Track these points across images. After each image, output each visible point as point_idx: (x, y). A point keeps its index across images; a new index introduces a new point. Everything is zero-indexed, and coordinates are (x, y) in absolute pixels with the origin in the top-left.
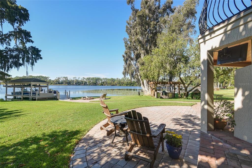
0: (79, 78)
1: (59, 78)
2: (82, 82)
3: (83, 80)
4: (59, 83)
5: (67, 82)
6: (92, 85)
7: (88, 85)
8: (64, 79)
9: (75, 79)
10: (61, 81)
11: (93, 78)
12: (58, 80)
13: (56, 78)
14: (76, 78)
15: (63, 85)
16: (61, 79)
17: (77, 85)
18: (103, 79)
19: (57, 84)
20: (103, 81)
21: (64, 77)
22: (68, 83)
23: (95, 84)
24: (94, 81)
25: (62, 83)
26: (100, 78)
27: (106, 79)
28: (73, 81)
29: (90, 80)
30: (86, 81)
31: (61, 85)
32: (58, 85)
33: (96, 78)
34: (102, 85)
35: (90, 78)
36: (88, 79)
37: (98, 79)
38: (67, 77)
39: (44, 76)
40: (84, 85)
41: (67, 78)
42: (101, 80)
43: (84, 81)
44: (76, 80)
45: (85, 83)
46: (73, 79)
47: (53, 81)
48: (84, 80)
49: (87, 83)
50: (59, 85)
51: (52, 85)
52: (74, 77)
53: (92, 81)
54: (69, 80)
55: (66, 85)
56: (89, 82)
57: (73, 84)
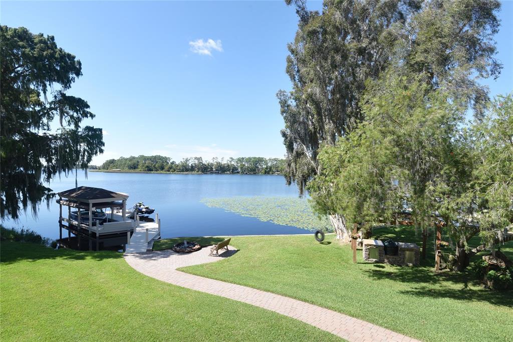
0: (223, 158)
1: (187, 160)
2: (228, 166)
3: (231, 162)
4: (187, 170)
5: (202, 168)
6: (247, 173)
7: (238, 173)
8: (196, 162)
9: (215, 161)
10: (190, 165)
11: (250, 159)
12: (185, 164)
13: (182, 161)
14: (217, 158)
15: (193, 172)
16: (190, 161)
17: (219, 173)
18: (270, 160)
19: (183, 171)
20: (269, 164)
21: (196, 158)
22: (202, 170)
23: (254, 171)
24: (252, 166)
25: (192, 169)
26: (262, 158)
27: (275, 160)
28: (212, 165)
29: (244, 163)
30: (235, 164)
31: (191, 173)
32: (185, 173)
33: (255, 158)
34: (269, 174)
35: (243, 158)
36: (240, 160)
37: (260, 160)
38: (201, 157)
39: (163, 155)
40: (233, 173)
41: (202, 160)
42: (266, 162)
44: (217, 163)
45: (233, 170)
46: (211, 162)
47: (178, 166)
48: (233, 163)
49: (237, 169)
50: (187, 173)
51: (175, 173)
52: (214, 158)
53: (246, 165)
54: (204, 162)
55: (200, 172)
56: (241, 168)
57: (212, 171)
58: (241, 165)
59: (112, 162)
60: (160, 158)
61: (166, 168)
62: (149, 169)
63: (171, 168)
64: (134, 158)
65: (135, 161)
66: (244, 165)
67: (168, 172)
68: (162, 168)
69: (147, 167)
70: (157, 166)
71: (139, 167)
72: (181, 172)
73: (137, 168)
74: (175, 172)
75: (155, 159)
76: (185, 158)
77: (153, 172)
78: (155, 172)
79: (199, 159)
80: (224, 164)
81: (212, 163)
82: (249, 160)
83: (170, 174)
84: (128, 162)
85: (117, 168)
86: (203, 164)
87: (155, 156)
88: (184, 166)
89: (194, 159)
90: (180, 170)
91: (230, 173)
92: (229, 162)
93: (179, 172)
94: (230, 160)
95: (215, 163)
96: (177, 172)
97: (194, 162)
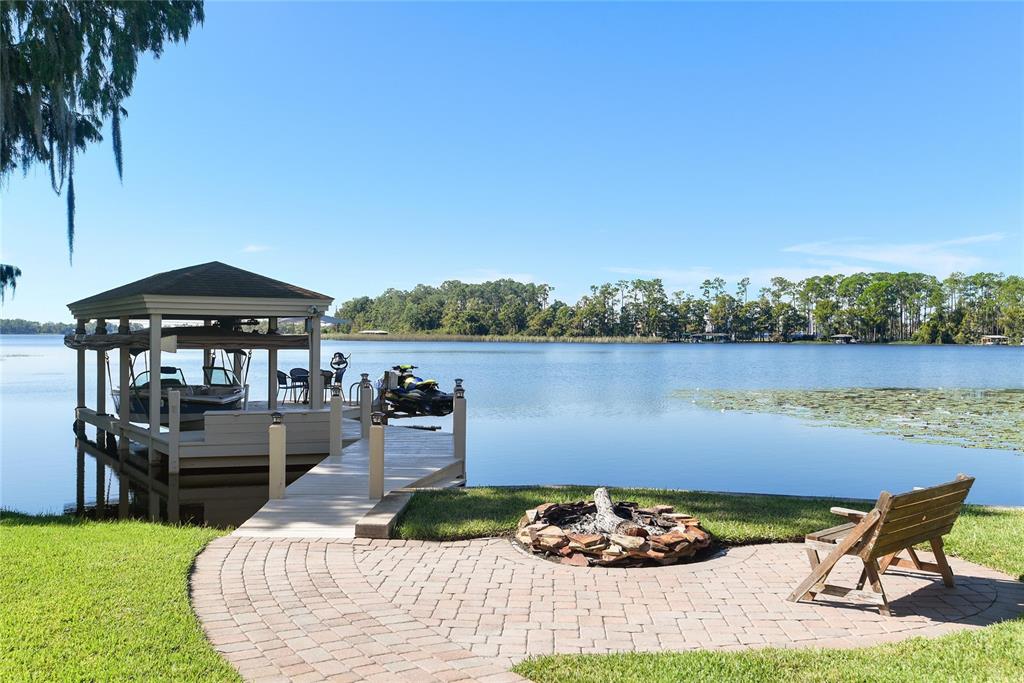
0: (744, 284)
1: (607, 292)
2: (767, 311)
3: (777, 295)
4: (608, 330)
5: (661, 320)
7: (812, 338)
8: (641, 297)
9: (713, 293)
10: (617, 309)
11: (860, 281)
12: (599, 308)
13: (590, 295)
14: (720, 282)
15: (629, 338)
16: (618, 296)
17: (728, 340)
18: (954, 281)
19: (592, 333)
20: (952, 303)
21: (639, 285)
22: (663, 329)
23: (881, 328)
24: (871, 308)
25: (626, 327)
26: (919, 276)
27: (981, 281)
28: (702, 307)
29: (833, 299)
30: (796, 305)
31: (619, 339)
32: (599, 339)
33: (881, 277)
34: (948, 340)
35: (829, 280)
36: (818, 287)
37: (907, 286)
38: (658, 282)
39: (523, 279)
40: (787, 338)
41: (660, 290)
42: (936, 293)
43: (784, 305)
44: (723, 301)
45: (787, 326)
46: (698, 296)
47: (573, 314)
48: (785, 299)
49: (806, 325)
50: (606, 339)
51: (564, 342)
53: (845, 307)
54: (670, 299)
55: (654, 337)
56: (824, 319)
57: (703, 331)
58: (821, 306)
59: (362, 306)
60: (516, 289)
61: (533, 323)
62: (478, 328)
63: (547, 323)
64: (428, 291)
65: (431, 302)
66: (835, 307)
67: (537, 338)
68: (521, 324)
69: (472, 319)
70: (500, 316)
71: (444, 321)
72: (583, 335)
73: (440, 326)
74: (564, 337)
75: (494, 293)
76: (600, 284)
77: (488, 337)
78: (497, 337)
79: (653, 287)
80: (750, 305)
81: (700, 303)
82: (857, 285)
83: (547, 342)
84: (410, 305)
85: (375, 327)
86: (666, 306)
87: (498, 284)
88: (597, 315)
89: (631, 287)
90: (583, 329)
91: (777, 341)
92: (769, 297)
93: (578, 335)
94: (775, 288)
95: (714, 303)
96: (572, 335)
97: (632, 300)
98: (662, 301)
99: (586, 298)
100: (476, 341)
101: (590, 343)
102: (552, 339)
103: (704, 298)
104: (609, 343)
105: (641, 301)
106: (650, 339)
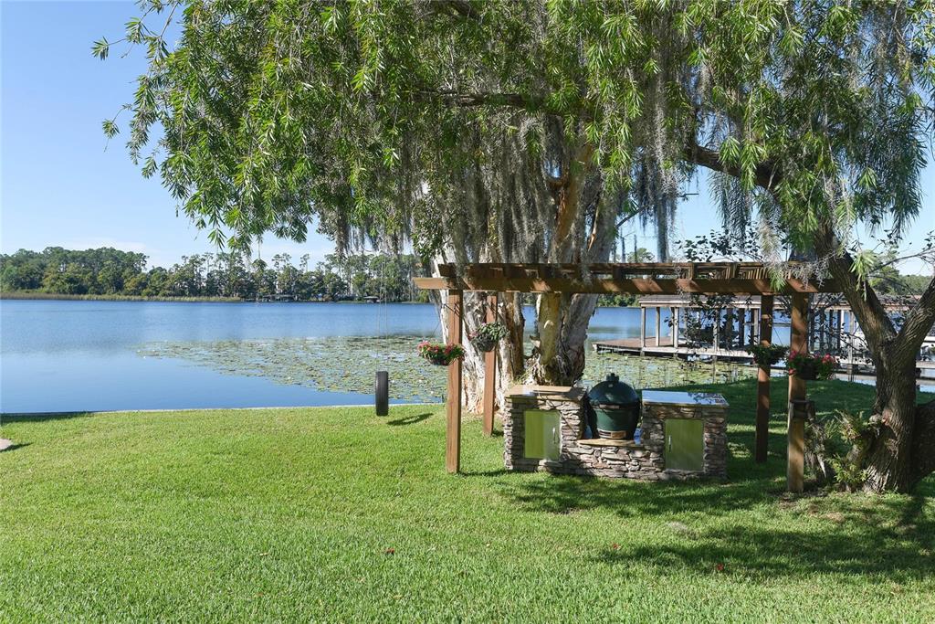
0: (305, 258)
1: (195, 261)
2: (322, 278)
3: (328, 267)
4: (195, 291)
5: (241, 284)
6: (375, 300)
7: (350, 299)
8: (224, 266)
9: (282, 264)
10: (204, 275)
12: (187, 274)
13: (181, 263)
14: (287, 257)
15: (213, 298)
16: (205, 265)
17: (291, 300)
19: (182, 294)
21: (222, 256)
22: (241, 291)
23: (398, 292)
24: (390, 278)
25: (211, 289)
28: (272, 275)
29: (367, 272)
30: (341, 275)
31: (205, 298)
32: (188, 299)
40: (334, 299)
41: (240, 262)
43: (332, 275)
44: (288, 271)
45: (334, 290)
46: (270, 266)
47: (166, 278)
48: (334, 271)
49: (346, 289)
50: (194, 299)
51: (157, 300)
52: (278, 256)
53: (375, 277)
54: (248, 268)
55: (236, 297)
56: (360, 285)
57: (273, 293)
58: (359, 276)
60: (115, 255)
61: (130, 285)
62: (77, 289)
63: (142, 285)
64: (29, 255)
65: (32, 264)
66: (367, 277)
67: (133, 297)
68: (119, 286)
69: (71, 280)
70: (99, 279)
71: (46, 282)
72: (174, 296)
73: (40, 286)
74: (158, 297)
75: (93, 259)
76: (190, 255)
77: (86, 296)
78: (95, 296)
79: (232, 258)
80: (311, 274)
81: (271, 271)
82: (382, 262)
83: (142, 300)
84: (10, 267)
86: (244, 274)
87: (99, 252)
88: (186, 280)
89: (215, 258)
90: (174, 289)
91: (327, 301)
92: (324, 269)
93: (170, 295)
94: (327, 262)
95: (282, 272)
96: (164, 295)
97: (217, 269)
98: (241, 270)
99: (177, 266)
100: (75, 300)
101: (180, 301)
102: (146, 298)
103: (275, 269)
104: (196, 302)
105: (224, 269)
106: (231, 298)
